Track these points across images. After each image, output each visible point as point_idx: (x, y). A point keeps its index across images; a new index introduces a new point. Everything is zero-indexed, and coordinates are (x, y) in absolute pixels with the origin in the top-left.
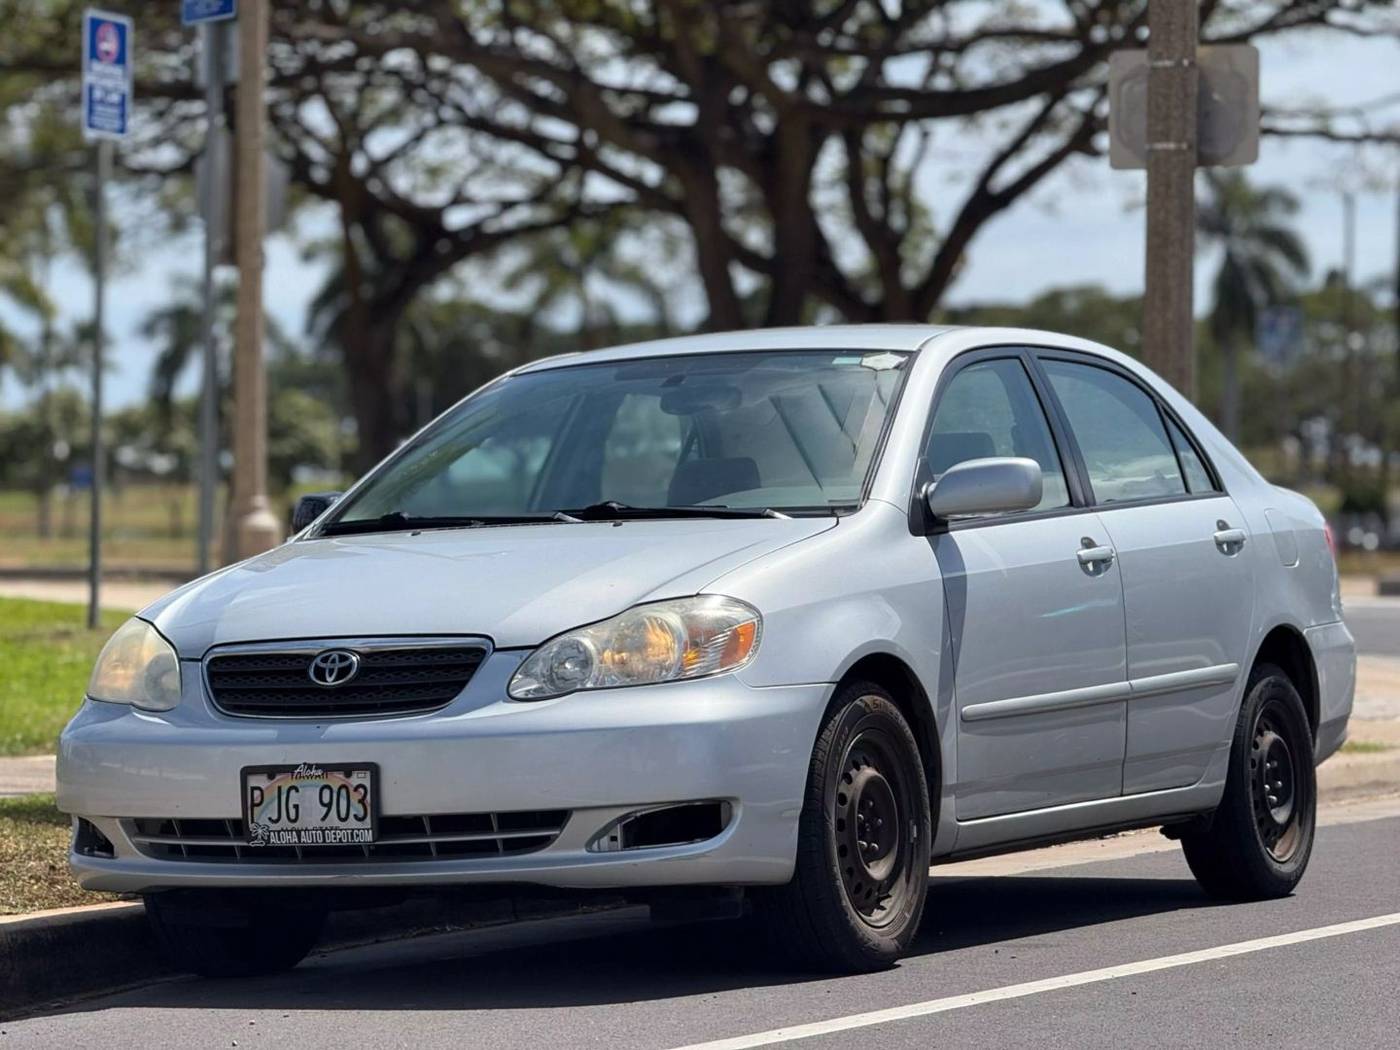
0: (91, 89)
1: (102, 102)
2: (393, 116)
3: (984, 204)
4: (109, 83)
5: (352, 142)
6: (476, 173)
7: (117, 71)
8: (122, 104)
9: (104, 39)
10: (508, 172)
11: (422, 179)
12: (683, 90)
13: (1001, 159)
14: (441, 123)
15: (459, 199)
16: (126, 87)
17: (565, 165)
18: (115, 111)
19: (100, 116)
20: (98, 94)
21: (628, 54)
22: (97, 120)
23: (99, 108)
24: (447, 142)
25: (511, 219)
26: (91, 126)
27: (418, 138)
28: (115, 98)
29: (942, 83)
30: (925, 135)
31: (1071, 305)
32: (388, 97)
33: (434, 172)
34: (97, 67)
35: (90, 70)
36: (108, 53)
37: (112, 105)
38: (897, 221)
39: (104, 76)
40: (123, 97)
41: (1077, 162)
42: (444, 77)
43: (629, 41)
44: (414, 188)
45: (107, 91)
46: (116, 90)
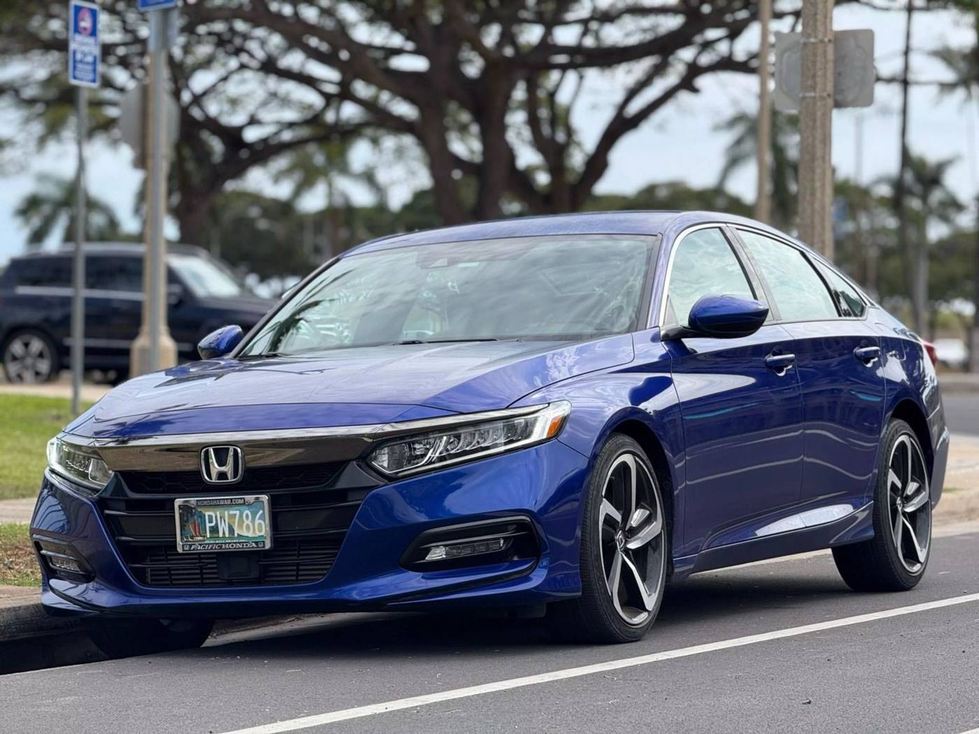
0: (75, 53)
1: (81, 61)
2: (207, 63)
3: (621, 126)
4: (86, 49)
5: (181, 82)
6: (264, 104)
7: (91, 40)
8: (94, 63)
9: (83, 20)
10: (285, 102)
11: (226, 107)
12: (410, 46)
13: (632, 93)
14: (243, 67)
15: (253, 121)
16: (97, 51)
17: (328, 97)
18: (90, 68)
19: (80, 71)
20: (79, 57)
21: (371, 21)
22: (78, 74)
23: (79, 66)
24: (243, 81)
25: (287, 136)
26: (75, 78)
27: (225, 79)
28: (90, 59)
29: (589, 42)
30: (581, 77)
31: (662, 194)
32: (204, 50)
33: (234, 102)
34: (79, 38)
35: (74, 40)
36: (85, 29)
37: (88, 63)
38: (561, 137)
39: (84, 44)
40: (95, 58)
41: (684, 97)
42: (245, 37)
43: (371, 12)
44: (221, 113)
45: (85, 55)
46: (90, 53)
